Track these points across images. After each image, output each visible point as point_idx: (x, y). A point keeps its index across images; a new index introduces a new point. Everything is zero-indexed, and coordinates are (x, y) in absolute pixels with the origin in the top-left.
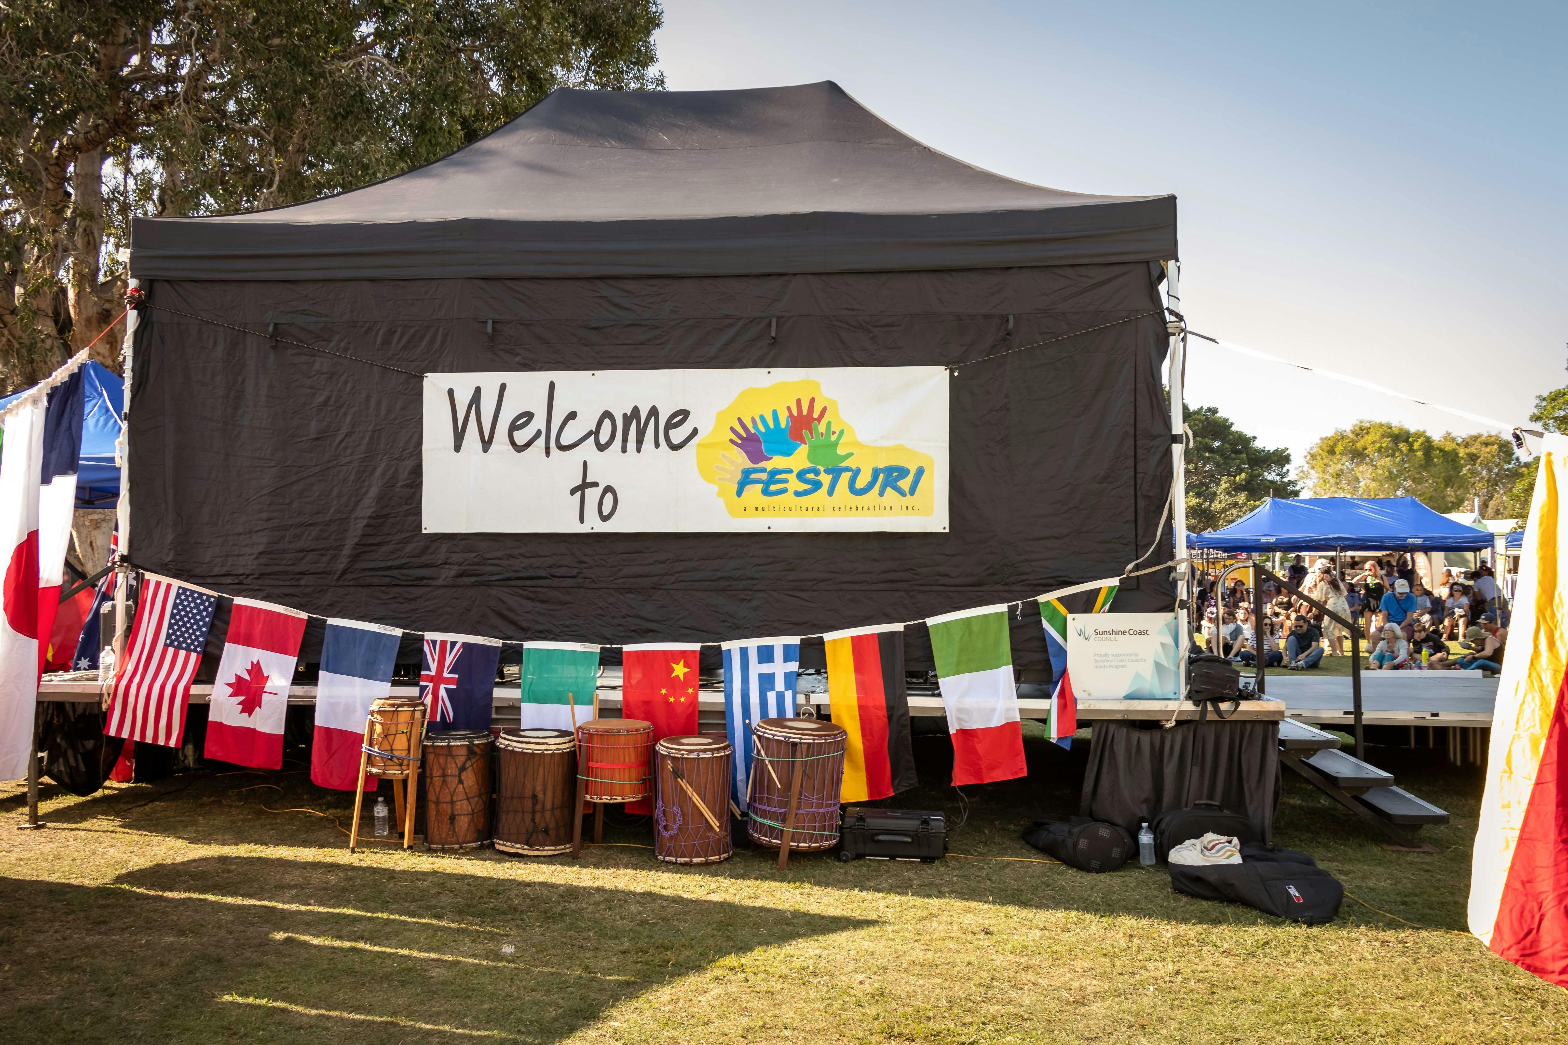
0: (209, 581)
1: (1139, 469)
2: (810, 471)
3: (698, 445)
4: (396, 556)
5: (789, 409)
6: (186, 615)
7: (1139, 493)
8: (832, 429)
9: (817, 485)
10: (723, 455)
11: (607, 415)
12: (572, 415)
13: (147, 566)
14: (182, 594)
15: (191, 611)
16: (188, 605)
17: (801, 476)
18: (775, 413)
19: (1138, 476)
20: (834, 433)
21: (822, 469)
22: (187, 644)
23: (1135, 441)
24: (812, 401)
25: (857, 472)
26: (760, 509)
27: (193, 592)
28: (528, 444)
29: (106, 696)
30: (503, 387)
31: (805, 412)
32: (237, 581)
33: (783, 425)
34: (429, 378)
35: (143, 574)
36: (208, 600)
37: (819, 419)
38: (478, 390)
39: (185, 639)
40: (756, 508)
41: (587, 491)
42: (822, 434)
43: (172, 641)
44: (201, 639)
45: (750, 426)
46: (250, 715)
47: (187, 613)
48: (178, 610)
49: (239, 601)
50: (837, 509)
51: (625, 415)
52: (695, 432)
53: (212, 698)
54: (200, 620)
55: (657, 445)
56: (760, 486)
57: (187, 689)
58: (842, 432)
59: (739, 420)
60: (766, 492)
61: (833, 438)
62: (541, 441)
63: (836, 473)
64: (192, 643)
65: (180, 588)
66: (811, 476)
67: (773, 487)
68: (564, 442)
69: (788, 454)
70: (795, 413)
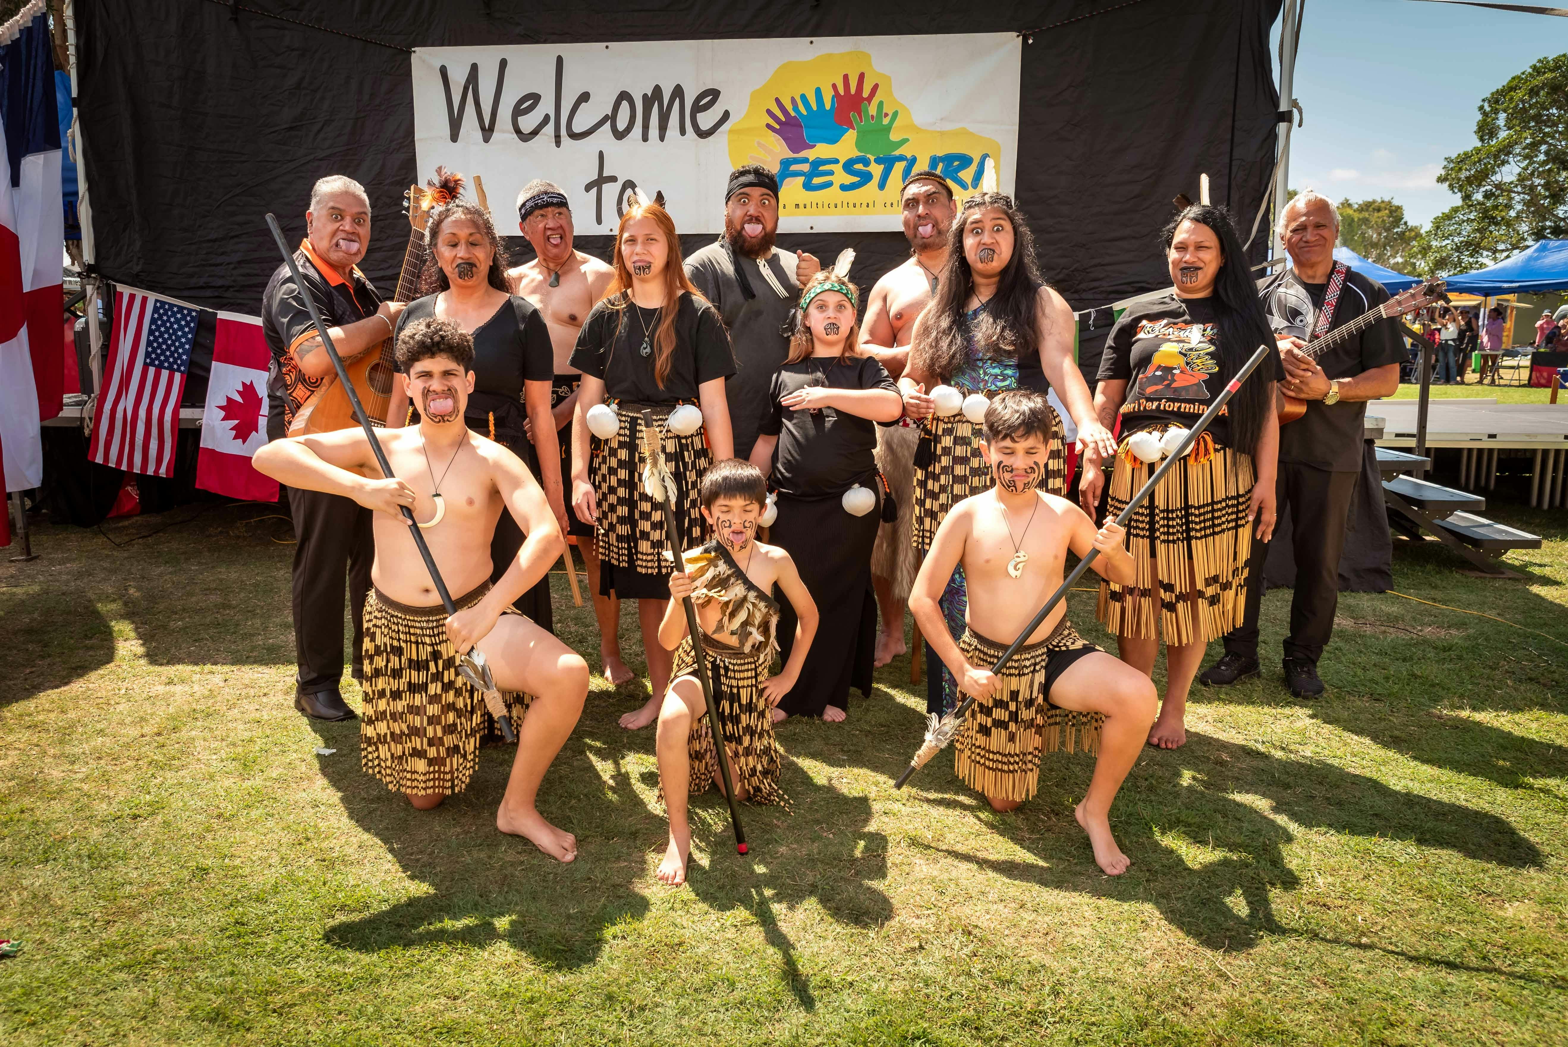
0: (186, 293)
1: (1236, 155)
2: (858, 160)
3: (731, 131)
4: (387, 265)
5: (834, 86)
6: (167, 331)
7: (1233, 183)
8: (885, 111)
9: (866, 178)
10: (759, 144)
11: (624, 96)
12: (585, 97)
13: (117, 277)
14: (161, 308)
15: (171, 326)
16: (168, 320)
17: (848, 167)
18: (818, 92)
19: (1234, 163)
20: (886, 115)
21: (872, 158)
22: (169, 363)
23: (1234, 121)
24: (862, 77)
25: (914, 160)
26: (801, 206)
27: (172, 306)
28: (535, 133)
29: (87, 420)
30: (503, 64)
31: (853, 90)
32: (216, 294)
33: (828, 106)
34: (418, 53)
35: (115, 286)
36: (189, 314)
37: (870, 99)
38: (474, 68)
39: (167, 358)
40: (797, 206)
41: (605, 187)
42: (872, 117)
43: (153, 360)
44: (184, 357)
45: (789, 107)
46: (244, 442)
47: (167, 329)
48: (157, 325)
49: (222, 315)
50: (888, 205)
51: (645, 96)
52: (726, 115)
53: (204, 422)
54: (182, 336)
55: (683, 132)
56: (801, 180)
57: (175, 412)
58: (896, 114)
59: (777, 100)
60: (808, 186)
61: (886, 121)
62: (550, 128)
63: (888, 163)
64: (175, 362)
65: (157, 301)
66: (859, 166)
67: (816, 181)
68: (577, 128)
69: (834, 141)
70: (841, 91)
